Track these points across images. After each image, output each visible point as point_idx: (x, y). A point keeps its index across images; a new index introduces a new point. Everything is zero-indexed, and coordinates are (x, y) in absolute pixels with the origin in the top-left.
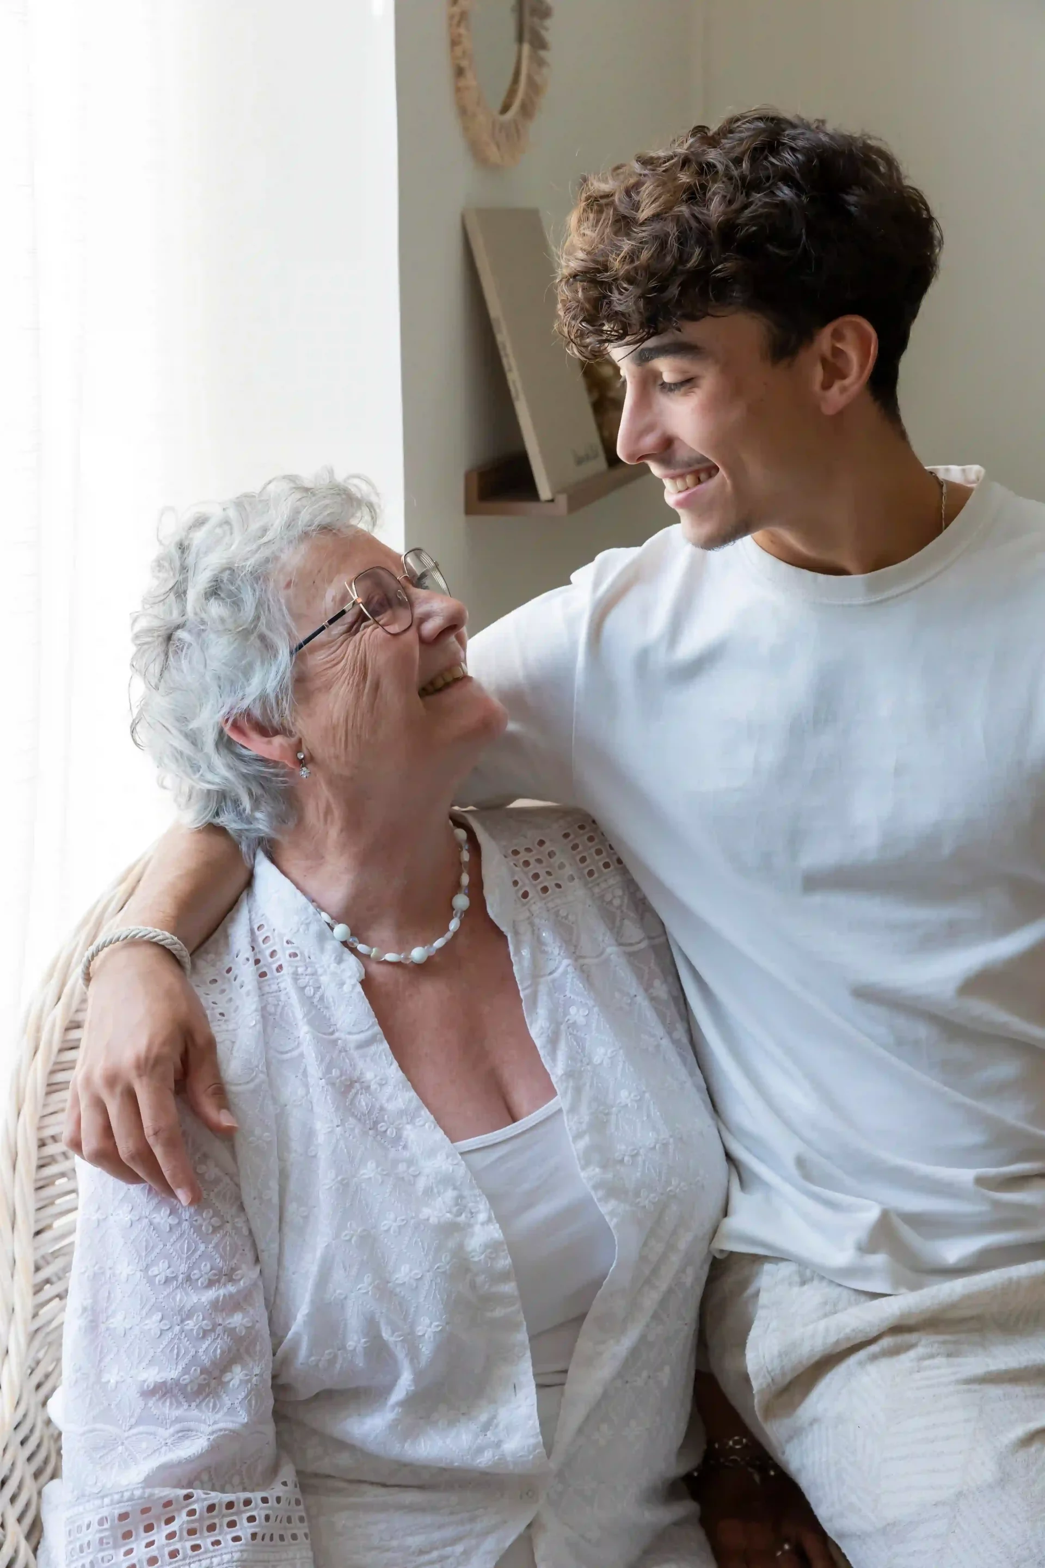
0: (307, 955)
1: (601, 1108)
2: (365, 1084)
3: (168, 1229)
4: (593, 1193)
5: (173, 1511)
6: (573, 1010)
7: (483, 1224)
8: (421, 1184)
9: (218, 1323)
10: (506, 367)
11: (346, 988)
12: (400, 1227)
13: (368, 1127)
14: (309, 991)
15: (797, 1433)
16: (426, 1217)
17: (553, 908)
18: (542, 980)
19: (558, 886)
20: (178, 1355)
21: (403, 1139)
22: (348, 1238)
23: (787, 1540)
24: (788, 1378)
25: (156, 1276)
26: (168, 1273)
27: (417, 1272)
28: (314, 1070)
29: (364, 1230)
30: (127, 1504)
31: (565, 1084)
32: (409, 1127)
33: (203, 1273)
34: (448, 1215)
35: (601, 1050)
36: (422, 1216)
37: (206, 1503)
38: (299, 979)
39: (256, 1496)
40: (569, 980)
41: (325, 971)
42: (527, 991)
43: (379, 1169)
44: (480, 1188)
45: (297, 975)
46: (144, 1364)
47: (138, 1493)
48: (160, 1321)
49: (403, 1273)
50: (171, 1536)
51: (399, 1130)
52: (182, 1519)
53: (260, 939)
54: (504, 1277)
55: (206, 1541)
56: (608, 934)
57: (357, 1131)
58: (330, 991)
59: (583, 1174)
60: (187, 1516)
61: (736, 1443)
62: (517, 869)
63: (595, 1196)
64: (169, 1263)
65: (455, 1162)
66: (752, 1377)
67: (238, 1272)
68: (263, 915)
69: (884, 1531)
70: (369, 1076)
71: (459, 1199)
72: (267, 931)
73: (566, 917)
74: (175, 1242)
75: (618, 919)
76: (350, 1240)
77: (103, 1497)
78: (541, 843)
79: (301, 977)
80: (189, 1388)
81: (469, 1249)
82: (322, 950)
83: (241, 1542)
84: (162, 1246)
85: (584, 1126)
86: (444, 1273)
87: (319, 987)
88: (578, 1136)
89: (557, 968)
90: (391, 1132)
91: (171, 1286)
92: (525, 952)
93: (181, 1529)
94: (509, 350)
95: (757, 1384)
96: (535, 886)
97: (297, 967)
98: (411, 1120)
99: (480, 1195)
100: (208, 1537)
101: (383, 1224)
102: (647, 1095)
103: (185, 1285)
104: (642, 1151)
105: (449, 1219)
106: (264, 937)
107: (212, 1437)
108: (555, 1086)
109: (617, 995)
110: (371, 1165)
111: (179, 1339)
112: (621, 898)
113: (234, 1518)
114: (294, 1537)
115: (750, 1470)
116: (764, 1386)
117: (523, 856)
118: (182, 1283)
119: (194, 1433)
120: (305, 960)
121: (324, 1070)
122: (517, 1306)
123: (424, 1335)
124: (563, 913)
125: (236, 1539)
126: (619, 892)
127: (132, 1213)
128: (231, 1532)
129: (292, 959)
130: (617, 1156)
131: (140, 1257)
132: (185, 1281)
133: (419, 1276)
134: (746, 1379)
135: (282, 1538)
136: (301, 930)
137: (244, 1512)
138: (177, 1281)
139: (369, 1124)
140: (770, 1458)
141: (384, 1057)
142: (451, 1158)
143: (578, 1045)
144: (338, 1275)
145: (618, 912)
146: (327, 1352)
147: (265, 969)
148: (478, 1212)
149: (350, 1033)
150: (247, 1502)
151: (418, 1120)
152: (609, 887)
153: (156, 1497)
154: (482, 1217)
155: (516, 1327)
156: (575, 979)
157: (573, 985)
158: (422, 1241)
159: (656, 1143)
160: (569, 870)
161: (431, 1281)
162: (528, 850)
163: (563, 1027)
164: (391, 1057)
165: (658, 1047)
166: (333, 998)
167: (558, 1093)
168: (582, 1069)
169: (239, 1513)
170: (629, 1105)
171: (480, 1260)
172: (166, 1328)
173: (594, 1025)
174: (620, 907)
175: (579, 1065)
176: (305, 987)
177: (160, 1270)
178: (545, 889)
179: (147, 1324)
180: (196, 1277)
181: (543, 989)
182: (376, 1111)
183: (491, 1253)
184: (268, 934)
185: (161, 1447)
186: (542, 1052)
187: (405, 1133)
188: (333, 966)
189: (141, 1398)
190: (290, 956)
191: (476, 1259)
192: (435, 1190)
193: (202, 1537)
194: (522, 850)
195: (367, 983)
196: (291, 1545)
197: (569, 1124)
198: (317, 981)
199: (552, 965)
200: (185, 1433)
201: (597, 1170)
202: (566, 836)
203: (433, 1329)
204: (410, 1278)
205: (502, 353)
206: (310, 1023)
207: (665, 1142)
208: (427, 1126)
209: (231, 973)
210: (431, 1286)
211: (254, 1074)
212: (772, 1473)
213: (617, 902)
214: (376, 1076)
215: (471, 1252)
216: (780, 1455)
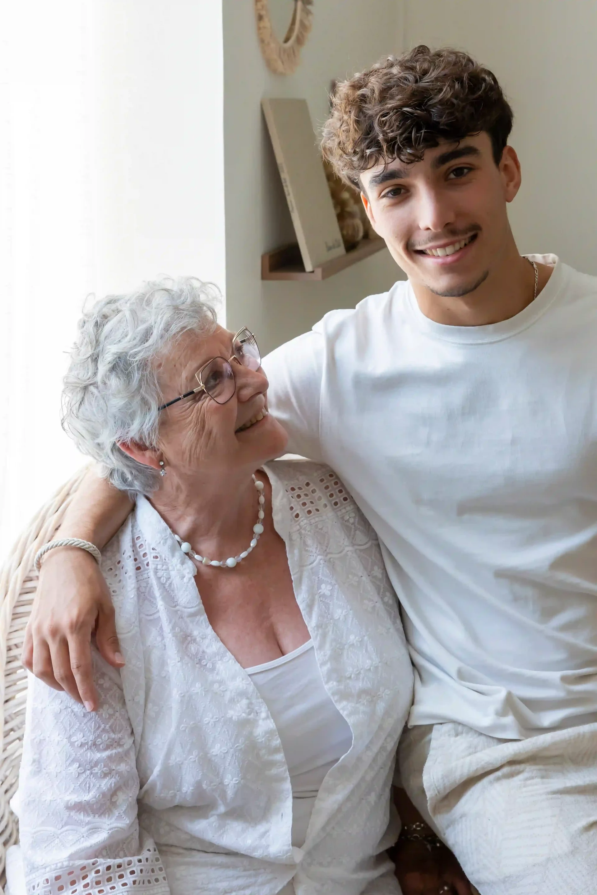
0: (163, 558)
1: (338, 646)
2: (193, 638)
3: (83, 715)
4: (332, 698)
5: (87, 872)
6: (323, 586)
7: (264, 719)
8: (228, 695)
9: (113, 769)
10: (286, 193)
11: (185, 580)
12: (215, 722)
13: (196, 662)
14: (163, 580)
15: (452, 823)
16: (230, 716)
17: (314, 523)
18: (305, 568)
19: (317, 510)
20: (89, 787)
21: (216, 670)
22: (183, 729)
23: (446, 884)
24: (448, 791)
25: (76, 742)
26: (83, 740)
27: (225, 750)
28: (167, 628)
29: (194, 724)
30: (59, 870)
31: (316, 632)
32: (220, 662)
33: (103, 741)
34: (244, 715)
35: (339, 611)
36: (229, 716)
37: (105, 866)
38: (158, 572)
39: (135, 859)
40: (321, 569)
41: (174, 568)
42: (295, 576)
43: (203, 688)
44: (262, 698)
45: (157, 569)
46: (68, 793)
47: (66, 864)
48: (78, 768)
49: (217, 749)
50: (86, 886)
51: (214, 664)
52: (92, 875)
53: (138, 545)
54: (276, 750)
55: (107, 888)
56: (346, 539)
57: (189, 665)
58: (176, 581)
59: (326, 687)
60: (95, 873)
61: (417, 826)
62: (293, 500)
63: (334, 699)
64: (83, 735)
65: (248, 683)
66: (426, 790)
67: (123, 740)
68: (140, 531)
69: (504, 881)
70: (195, 633)
71: (250, 705)
72: (142, 541)
73: (321, 529)
74: (86, 722)
75: (353, 530)
76: (185, 731)
77: (45, 868)
78: (308, 484)
79: (159, 571)
80: (95, 806)
81: (255, 734)
82: (173, 556)
83: (127, 886)
84: (79, 724)
85: (327, 658)
86: (241, 749)
87: (170, 578)
88: (323, 664)
89: (314, 561)
90: (209, 665)
91: (84, 748)
92: (296, 552)
93: (92, 882)
94: (288, 183)
95: (429, 794)
96: (304, 510)
97: (157, 565)
98: (221, 659)
99: (262, 703)
100: (108, 885)
101: (205, 720)
102: (366, 638)
103: (92, 748)
104: (362, 672)
105: (244, 716)
106: (140, 544)
107: (110, 832)
108: (310, 633)
109: (350, 576)
110: (198, 685)
111: (90, 778)
112: (354, 518)
113: (122, 873)
114: (157, 880)
115: (426, 843)
116: (434, 795)
117: (297, 492)
118: (91, 747)
119: (100, 830)
120: (162, 561)
121: (171, 628)
122: (285, 767)
123: (228, 785)
124: (320, 526)
125: (124, 885)
126: (353, 515)
127: (61, 705)
128: (121, 881)
129: (155, 559)
130: (347, 674)
131: (66, 730)
132: (93, 745)
133: (226, 751)
134: (423, 792)
135: (149, 882)
136: (162, 542)
137: (128, 868)
138: (88, 745)
139: (196, 660)
140: (437, 837)
141: (204, 623)
142: (245, 680)
143: (326, 607)
144: (178, 750)
145: (353, 527)
146: (171, 792)
147: (140, 565)
148: (261, 712)
149: (185, 607)
150: (129, 863)
151: (225, 658)
152: (347, 512)
153: (76, 865)
154: (263, 715)
155: (283, 779)
156: (324, 568)
157: (323, 571)
158: (228, 731)
159: (371, 666)
160: (324, 501)
161: (233, 755)
162: (300, 488)
163: (317, 597)
164: (208, 623)
165: (374, 607)
166: (176, 584)
167: (312, 638)
168: (328, 622)
169: (125, 869)
170: (355, 644)
171: (262, 741)
172: (82, 772)
173: (335, 595)
174: (353, 524)
175: (325, 620)
176: (161, 577)
177: (78, 738)
178: (309, 512)
179: (70, 770)
180: (99, 743)
181: (305, 574)
182: (201, 653)
183: (269, 737)
184: (142, 543)
185: (81, 838)
186: (303, 613)
187: (217, 666)
188: (179, 566)
189: (66, 811)
190: (154, 557)
191: (260, 740)
192: (236, 700)
193: (104, 885)
194: (296, 488)
195: (198, 577)
196: (155, 885)
197: (318, 656)
198: (169, 573)
199: (312, 559)
200: (94, 830)
201: (335, 683)
202: (322, 480)
203: (234, 782)
204: (221, 752)
205: (284, 184)
206: (163, 599)
207: (376, 665)
208: (230, 661)
209: (120, 564)
210: (232, 757)
211: (132, 627)
212: (438, 845)
213: (352, 520)
214: (199, 633)
215: (257, 736)
216: (442, 835)
